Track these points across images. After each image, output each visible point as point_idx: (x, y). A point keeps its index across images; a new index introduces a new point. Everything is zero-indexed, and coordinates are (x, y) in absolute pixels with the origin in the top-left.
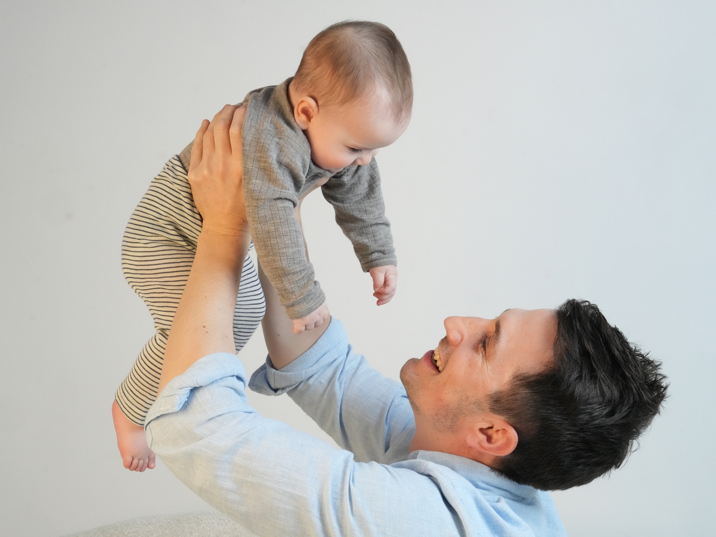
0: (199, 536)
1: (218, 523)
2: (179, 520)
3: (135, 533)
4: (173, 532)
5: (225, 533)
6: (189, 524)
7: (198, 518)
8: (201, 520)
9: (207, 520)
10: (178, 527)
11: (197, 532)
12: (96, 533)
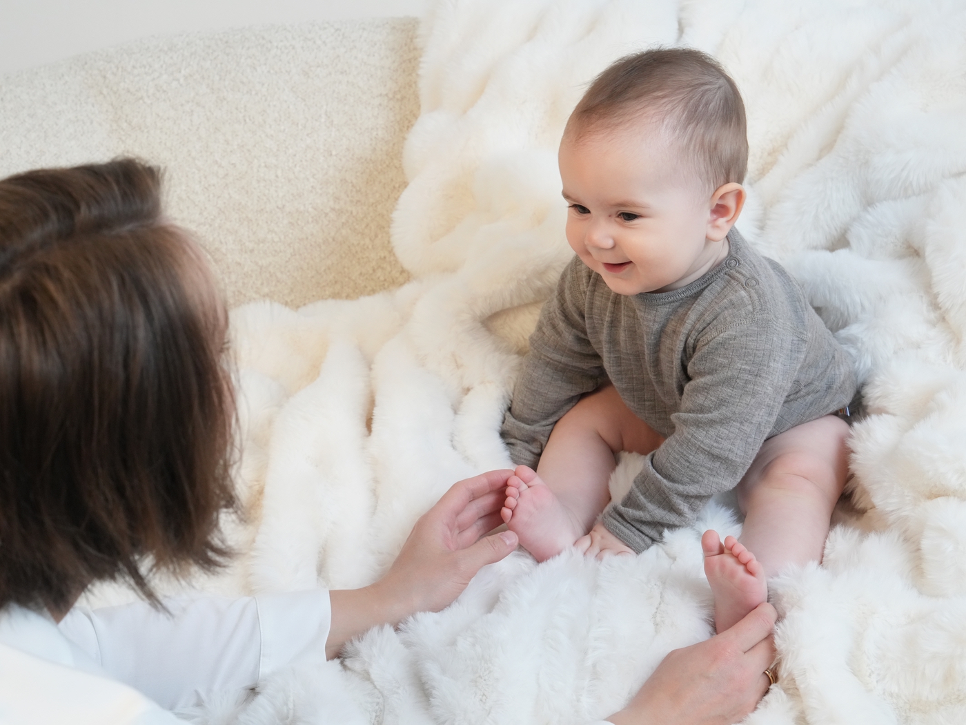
0: (269, 72)
1: (302, 47)
2: (227, 42)
3: (145, 67)
4: (219, 66)
5: (318, 66)
6: (248, 48)
7: (263, 38)
8: (271, 42)
9: (282, 41)
10: (228, 55)
11: (265, 64)
12: (71, 68)
